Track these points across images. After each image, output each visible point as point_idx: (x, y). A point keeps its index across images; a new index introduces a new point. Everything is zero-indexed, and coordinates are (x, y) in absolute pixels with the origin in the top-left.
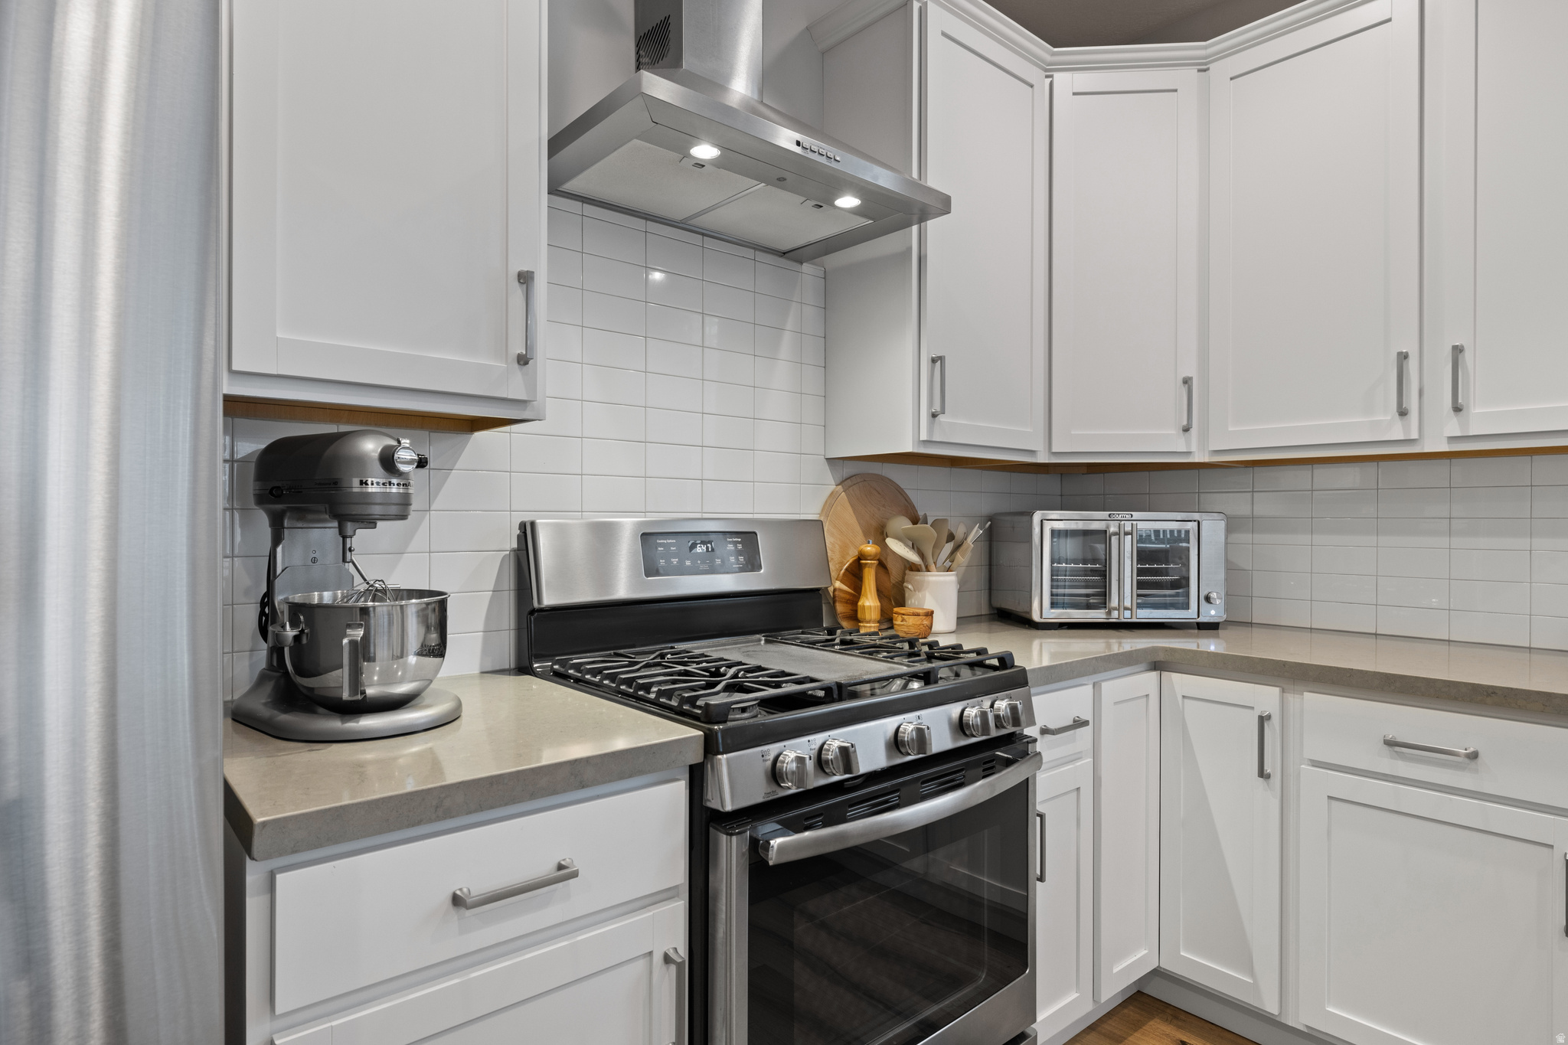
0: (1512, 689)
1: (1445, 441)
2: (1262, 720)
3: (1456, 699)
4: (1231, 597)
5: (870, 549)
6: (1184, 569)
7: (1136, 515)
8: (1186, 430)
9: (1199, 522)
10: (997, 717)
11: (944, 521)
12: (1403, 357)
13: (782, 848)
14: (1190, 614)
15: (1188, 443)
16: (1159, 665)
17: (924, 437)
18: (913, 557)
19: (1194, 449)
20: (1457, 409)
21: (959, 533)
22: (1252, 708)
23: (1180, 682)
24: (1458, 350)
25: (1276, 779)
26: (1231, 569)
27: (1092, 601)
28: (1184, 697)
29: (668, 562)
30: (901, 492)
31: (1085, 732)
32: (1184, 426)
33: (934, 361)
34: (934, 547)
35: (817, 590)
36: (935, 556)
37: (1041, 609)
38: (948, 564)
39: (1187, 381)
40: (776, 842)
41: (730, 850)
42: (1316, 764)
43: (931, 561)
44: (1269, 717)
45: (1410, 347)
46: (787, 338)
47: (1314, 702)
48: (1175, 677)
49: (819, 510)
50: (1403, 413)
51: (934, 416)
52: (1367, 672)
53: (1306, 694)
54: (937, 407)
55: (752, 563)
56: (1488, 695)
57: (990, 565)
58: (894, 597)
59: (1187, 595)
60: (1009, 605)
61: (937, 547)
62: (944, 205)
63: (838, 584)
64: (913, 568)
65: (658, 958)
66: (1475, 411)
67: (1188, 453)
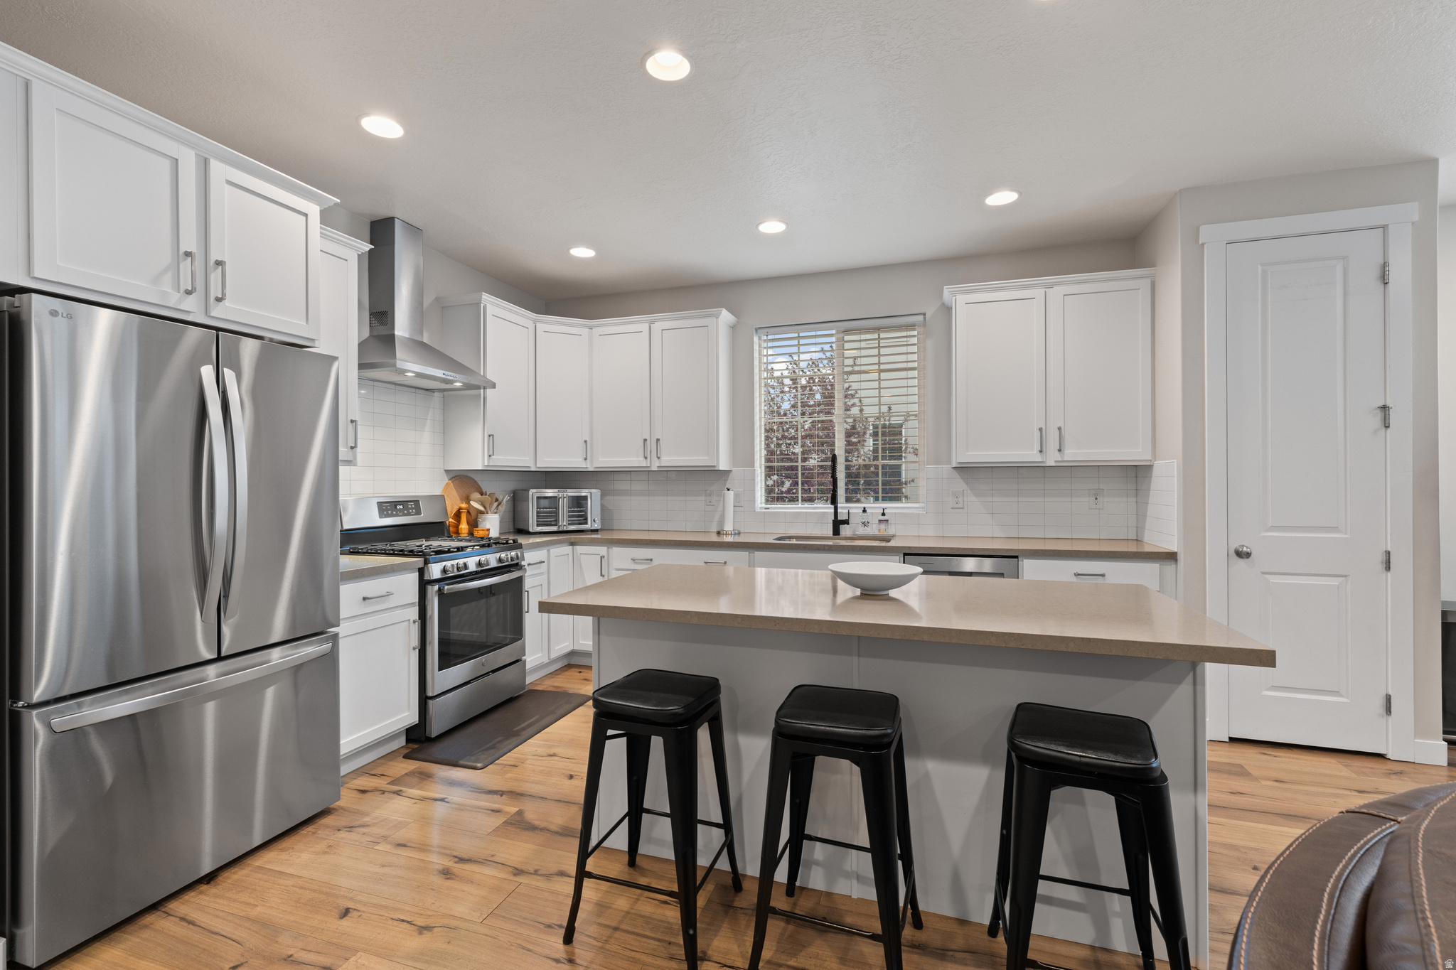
1: (656, 467)
2: (601, 558)
4: (603, 520)
5: (464, 505)
6: (585, 509)
7: (568, 490)
8: (586, 459)
9: (591, 492)
10: (511, 558)
11: (494, 493)
12: (645, 440)
13: (448, 589)
14: (586, 527)
15: (586, 464)
16: (572, 544)
17: (486, 464)
18: (482, 508)
19: (589, 466)
20: (659, 457)
21: (500, 499)
22: (600, 554)
23: (579, 549)
24: (658, 439)
26: (603, 508)
27: (553, 523)
28: (580, 554)
29: (387, 512)
30: (475, 482)
31: (544, 566)
32: (584, 458)
33: (490, 436)
34: (490, 504)
35: (442, 522)
36: (490, 508)
37: (533, 527)
38: (495, 511)
39: (586, 442)
40: (446, 587)
41: (433, 590)
42: (616, 570)
43: (488, 510)
44: (604, 557)
45: (648, 438)
46: (428, 423)
48: (578, 547)
49: (441, 490)
50: (645, 457)
51: (490, 456)
53: (614, 548)
54: (491, 453)
55: (418, 513)
57: (514, 511)
58: (473, 524)
59: (587, 519)
60: (521, 527)
61: (491, 504)
62: (494, 386)
63: (451, 520)
64: (482, 512)
65: (412, 621)
66: (663, 458)
67: (587, 468)
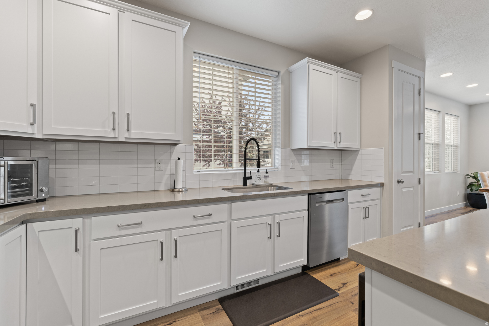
0: (150, 203)
1: (124, 138)
2: (76, 231)
3: (137, 209)
6: (29, 180)
7: (6, 158)
8: (33, 124)
9: (37, 161)
12: (114, 113)
14: (34, 197)
16: (25, 221)
19: (36, 132)
20: (128, 130)
22: (72, 228)
23: (37, 226)
24: (128, 114)
25: (81, 251)
28: (39, 231)
32: (31, 123)
39: (32, 105)
42: (95, 240)
44: (79, 229)
45: (116, 111)
47: (95, 220)
48: (34, 224)
50: (114, 129)
52: (113, 206)
56: (145, 206)
59: (32, 190)
66: (132, 131)
67: (33, 134)
